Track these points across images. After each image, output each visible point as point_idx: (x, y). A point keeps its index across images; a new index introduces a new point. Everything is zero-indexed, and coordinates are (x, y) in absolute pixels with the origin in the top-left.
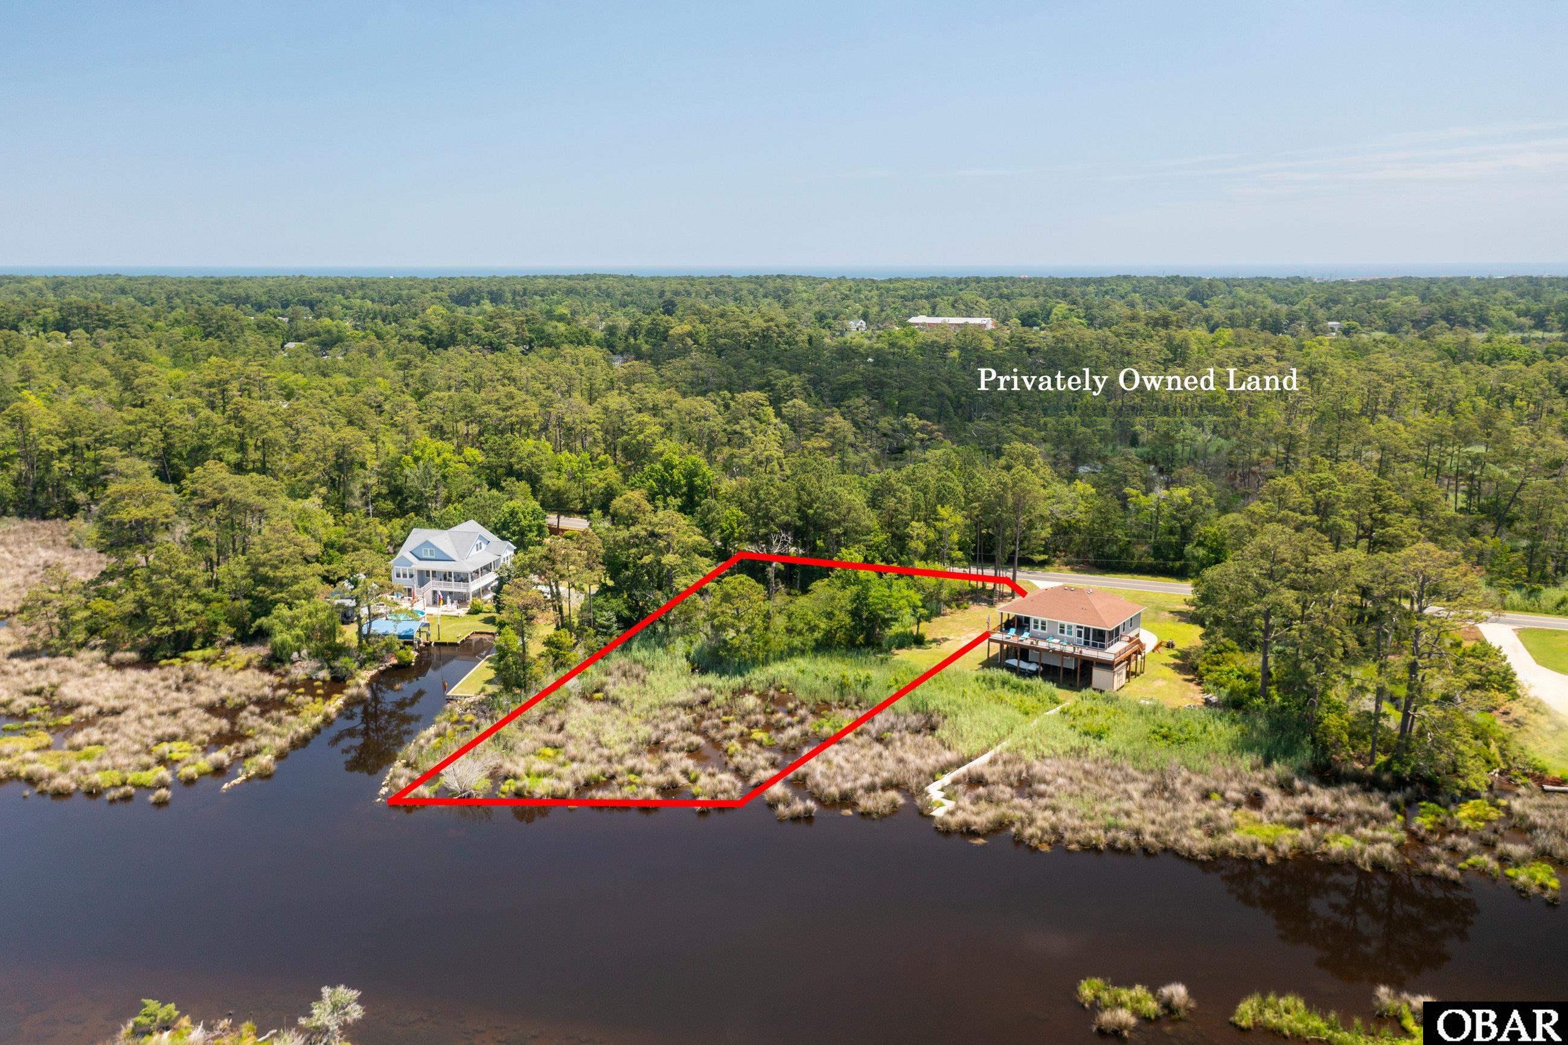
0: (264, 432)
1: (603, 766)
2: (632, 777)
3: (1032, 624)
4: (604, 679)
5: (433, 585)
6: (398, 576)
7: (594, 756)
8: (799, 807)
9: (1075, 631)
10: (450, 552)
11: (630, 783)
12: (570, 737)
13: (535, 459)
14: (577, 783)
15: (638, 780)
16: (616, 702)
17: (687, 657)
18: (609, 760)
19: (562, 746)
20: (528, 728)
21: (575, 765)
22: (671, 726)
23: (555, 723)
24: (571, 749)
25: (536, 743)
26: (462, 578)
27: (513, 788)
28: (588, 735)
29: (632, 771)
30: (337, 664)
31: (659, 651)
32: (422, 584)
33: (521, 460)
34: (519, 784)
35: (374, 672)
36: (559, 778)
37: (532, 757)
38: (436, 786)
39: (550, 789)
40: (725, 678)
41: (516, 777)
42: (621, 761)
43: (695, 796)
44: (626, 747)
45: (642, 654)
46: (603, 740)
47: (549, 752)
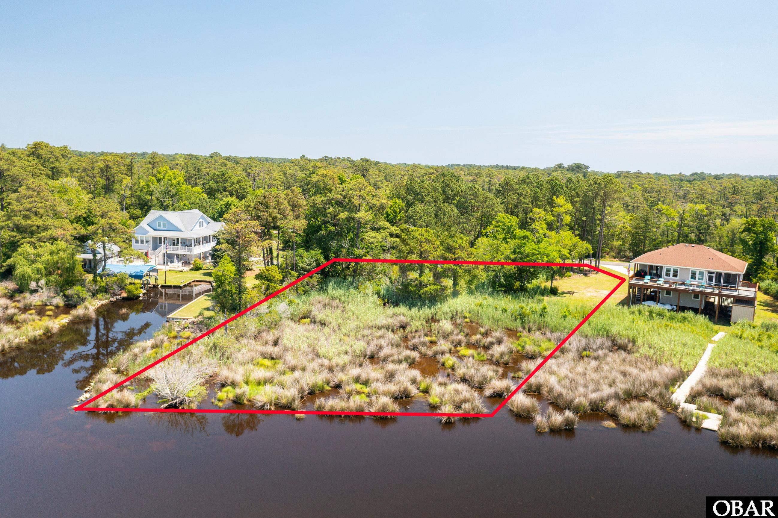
0: (52, 162)
1: (325, 375)
2: (358, 386)
3: (664, 272)
4: (309, 308)
5: (162, 249)
6: (137, 242)
7: (314, 365)
8: (558, 419)
9: (706, 276)
10: (180, 226)
11: (359, 393)
12: (286, 350)
13: (242, 184)
14: (301, 391)
15: (366, 390)
16: (324, 324)
17: (378, 293)
18: (331, 369)
19: (279, 358)
20: (244, 341)
21: (297, 374)
22: (382, 342)
23: (270, 337)
24: (290, 359)
25: (253, 354)
26: (187, 243)
27: (231, 396)
28: (305, 347)
29: (357, 380)
30: (69, 292)
31: (352, 291)
32: (155, 248)
33: (232, 184)
34: (238, 391)
35: (105, 302)
36: (282, 385)
37: (251, 366)
38: (145, 393)
39: (273, 397)
40: (415, 310)
41: (234, 384)
42: (343, 369)
43: (434, 407)
44: (346, 359)
45: (338, 292)
46: (321, 352)
47: (267, 362)
